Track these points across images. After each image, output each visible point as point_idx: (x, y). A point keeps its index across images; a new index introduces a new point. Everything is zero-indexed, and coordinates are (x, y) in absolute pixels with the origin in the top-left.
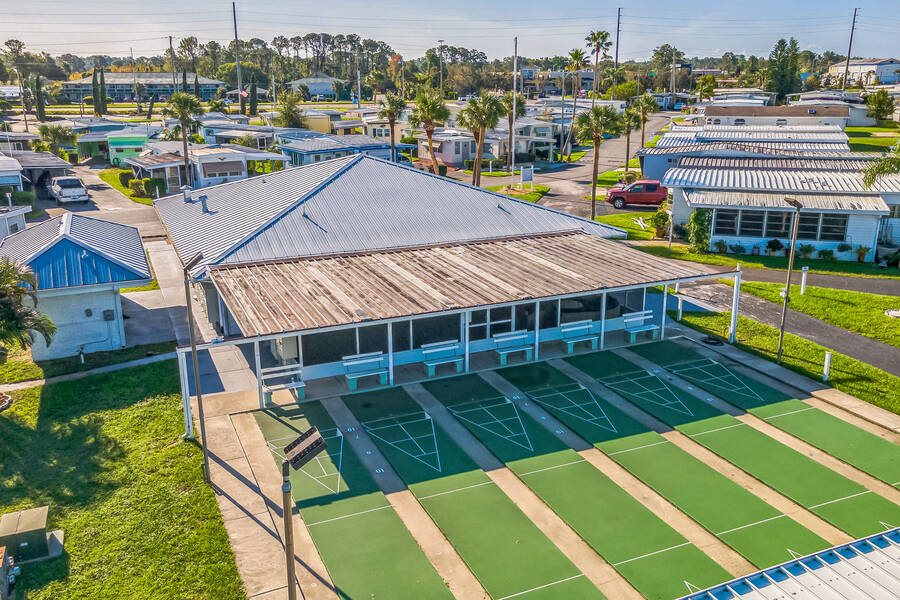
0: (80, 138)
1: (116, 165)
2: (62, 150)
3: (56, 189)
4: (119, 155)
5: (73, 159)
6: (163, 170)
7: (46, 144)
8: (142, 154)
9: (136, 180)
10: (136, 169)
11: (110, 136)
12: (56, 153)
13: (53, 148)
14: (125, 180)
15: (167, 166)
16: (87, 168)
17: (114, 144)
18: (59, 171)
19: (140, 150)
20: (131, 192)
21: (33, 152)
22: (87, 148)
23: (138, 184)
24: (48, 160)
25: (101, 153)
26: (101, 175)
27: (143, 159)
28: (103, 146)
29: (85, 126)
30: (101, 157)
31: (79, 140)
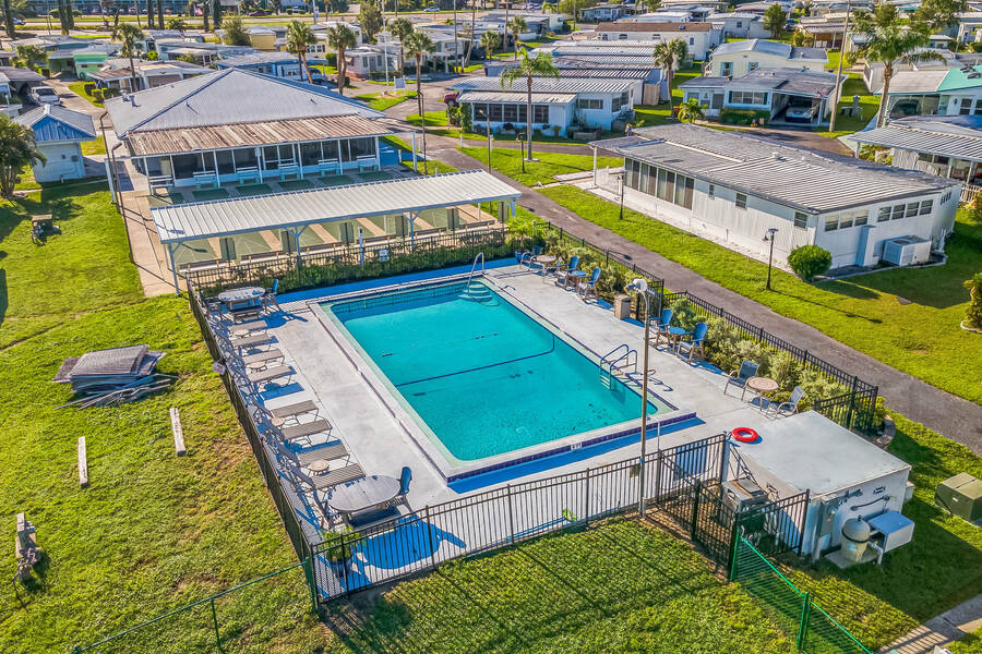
0: (51, 55)
1: (83, 79)
2: (36, 65)
3: (35, 96)
4: (84, 70)
5: (46, 73)
6: (118, 81)
7: (23, 61)
8: (103, 69)
9: (97, 90)
10: (97, 80)
11: (76, 53)
12: (33, 69)
13: (30, 64)
14: (88, 89)
15: (121, 79)
16: (58, 81)
17: (79, 60)
18: (37, 83)
19: (101, 66)
20: (94, 99)
21: (13, 68)
22: (57, 64)
23: (99, 93)
24: (25, 74)
25: (69, 69)
26: (70, 87)
27: (103, 74)
28: (70, 63)
29: (54, 43)
30: (69, 73)
31: (50, 58)
